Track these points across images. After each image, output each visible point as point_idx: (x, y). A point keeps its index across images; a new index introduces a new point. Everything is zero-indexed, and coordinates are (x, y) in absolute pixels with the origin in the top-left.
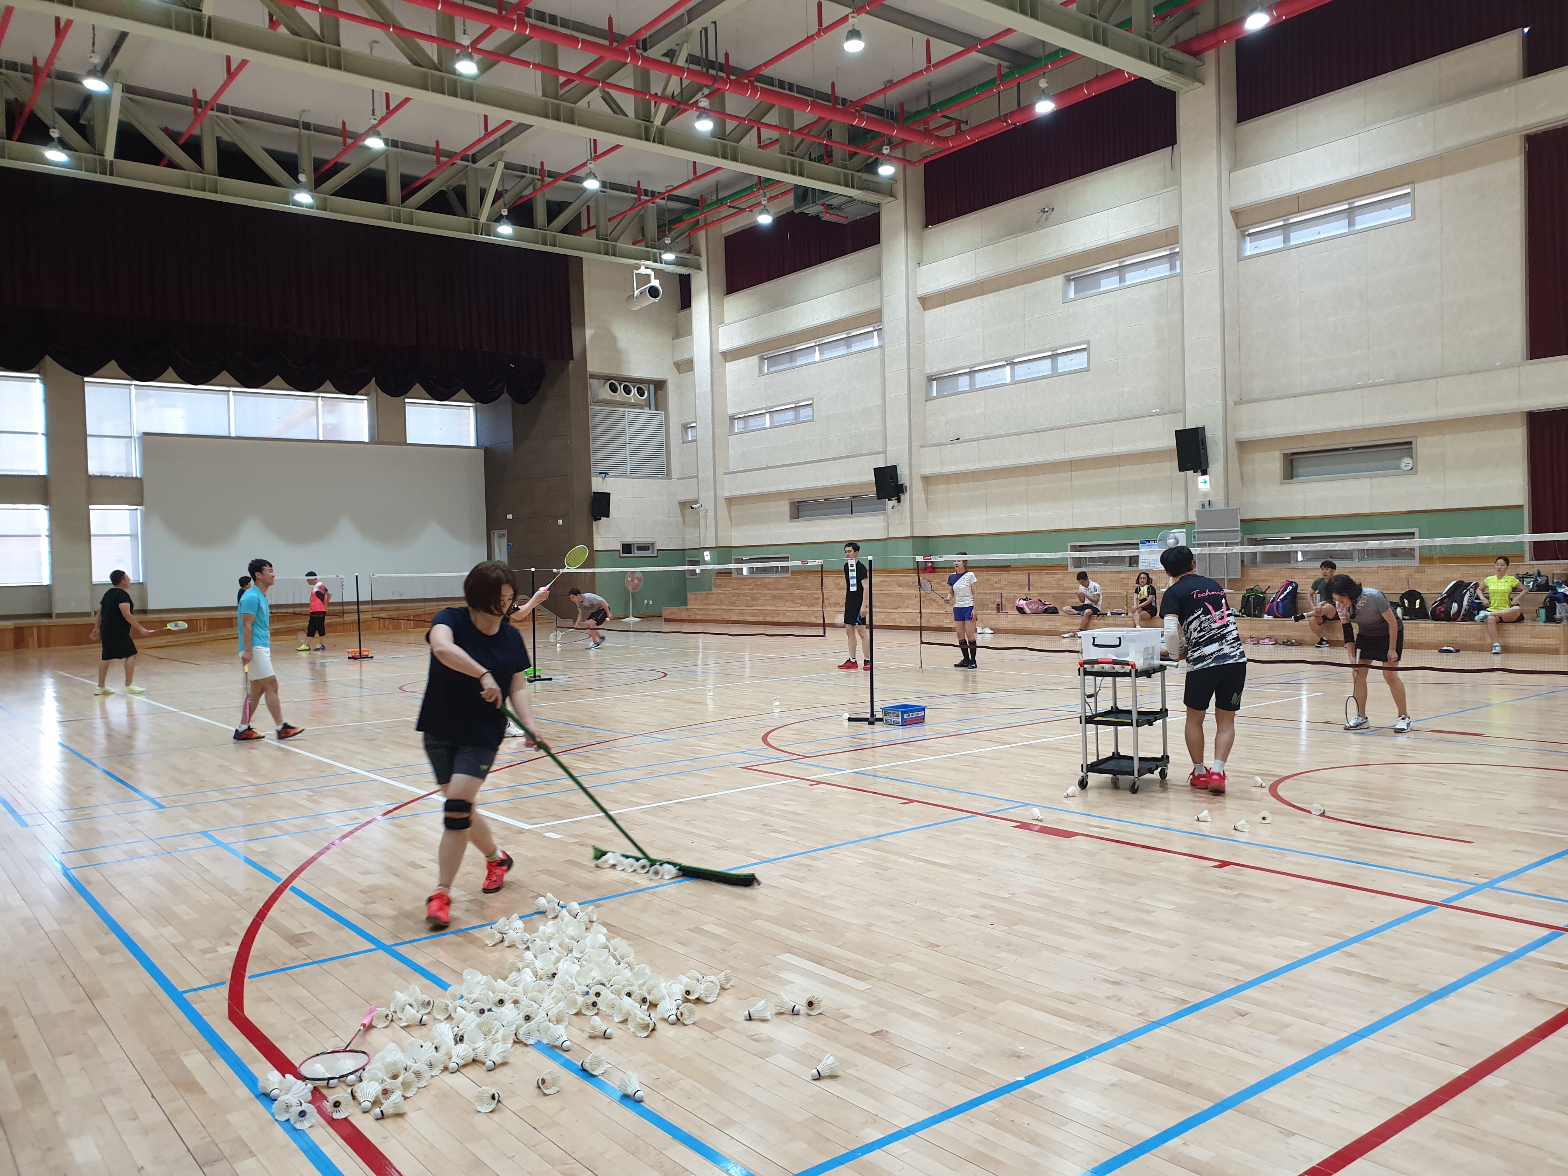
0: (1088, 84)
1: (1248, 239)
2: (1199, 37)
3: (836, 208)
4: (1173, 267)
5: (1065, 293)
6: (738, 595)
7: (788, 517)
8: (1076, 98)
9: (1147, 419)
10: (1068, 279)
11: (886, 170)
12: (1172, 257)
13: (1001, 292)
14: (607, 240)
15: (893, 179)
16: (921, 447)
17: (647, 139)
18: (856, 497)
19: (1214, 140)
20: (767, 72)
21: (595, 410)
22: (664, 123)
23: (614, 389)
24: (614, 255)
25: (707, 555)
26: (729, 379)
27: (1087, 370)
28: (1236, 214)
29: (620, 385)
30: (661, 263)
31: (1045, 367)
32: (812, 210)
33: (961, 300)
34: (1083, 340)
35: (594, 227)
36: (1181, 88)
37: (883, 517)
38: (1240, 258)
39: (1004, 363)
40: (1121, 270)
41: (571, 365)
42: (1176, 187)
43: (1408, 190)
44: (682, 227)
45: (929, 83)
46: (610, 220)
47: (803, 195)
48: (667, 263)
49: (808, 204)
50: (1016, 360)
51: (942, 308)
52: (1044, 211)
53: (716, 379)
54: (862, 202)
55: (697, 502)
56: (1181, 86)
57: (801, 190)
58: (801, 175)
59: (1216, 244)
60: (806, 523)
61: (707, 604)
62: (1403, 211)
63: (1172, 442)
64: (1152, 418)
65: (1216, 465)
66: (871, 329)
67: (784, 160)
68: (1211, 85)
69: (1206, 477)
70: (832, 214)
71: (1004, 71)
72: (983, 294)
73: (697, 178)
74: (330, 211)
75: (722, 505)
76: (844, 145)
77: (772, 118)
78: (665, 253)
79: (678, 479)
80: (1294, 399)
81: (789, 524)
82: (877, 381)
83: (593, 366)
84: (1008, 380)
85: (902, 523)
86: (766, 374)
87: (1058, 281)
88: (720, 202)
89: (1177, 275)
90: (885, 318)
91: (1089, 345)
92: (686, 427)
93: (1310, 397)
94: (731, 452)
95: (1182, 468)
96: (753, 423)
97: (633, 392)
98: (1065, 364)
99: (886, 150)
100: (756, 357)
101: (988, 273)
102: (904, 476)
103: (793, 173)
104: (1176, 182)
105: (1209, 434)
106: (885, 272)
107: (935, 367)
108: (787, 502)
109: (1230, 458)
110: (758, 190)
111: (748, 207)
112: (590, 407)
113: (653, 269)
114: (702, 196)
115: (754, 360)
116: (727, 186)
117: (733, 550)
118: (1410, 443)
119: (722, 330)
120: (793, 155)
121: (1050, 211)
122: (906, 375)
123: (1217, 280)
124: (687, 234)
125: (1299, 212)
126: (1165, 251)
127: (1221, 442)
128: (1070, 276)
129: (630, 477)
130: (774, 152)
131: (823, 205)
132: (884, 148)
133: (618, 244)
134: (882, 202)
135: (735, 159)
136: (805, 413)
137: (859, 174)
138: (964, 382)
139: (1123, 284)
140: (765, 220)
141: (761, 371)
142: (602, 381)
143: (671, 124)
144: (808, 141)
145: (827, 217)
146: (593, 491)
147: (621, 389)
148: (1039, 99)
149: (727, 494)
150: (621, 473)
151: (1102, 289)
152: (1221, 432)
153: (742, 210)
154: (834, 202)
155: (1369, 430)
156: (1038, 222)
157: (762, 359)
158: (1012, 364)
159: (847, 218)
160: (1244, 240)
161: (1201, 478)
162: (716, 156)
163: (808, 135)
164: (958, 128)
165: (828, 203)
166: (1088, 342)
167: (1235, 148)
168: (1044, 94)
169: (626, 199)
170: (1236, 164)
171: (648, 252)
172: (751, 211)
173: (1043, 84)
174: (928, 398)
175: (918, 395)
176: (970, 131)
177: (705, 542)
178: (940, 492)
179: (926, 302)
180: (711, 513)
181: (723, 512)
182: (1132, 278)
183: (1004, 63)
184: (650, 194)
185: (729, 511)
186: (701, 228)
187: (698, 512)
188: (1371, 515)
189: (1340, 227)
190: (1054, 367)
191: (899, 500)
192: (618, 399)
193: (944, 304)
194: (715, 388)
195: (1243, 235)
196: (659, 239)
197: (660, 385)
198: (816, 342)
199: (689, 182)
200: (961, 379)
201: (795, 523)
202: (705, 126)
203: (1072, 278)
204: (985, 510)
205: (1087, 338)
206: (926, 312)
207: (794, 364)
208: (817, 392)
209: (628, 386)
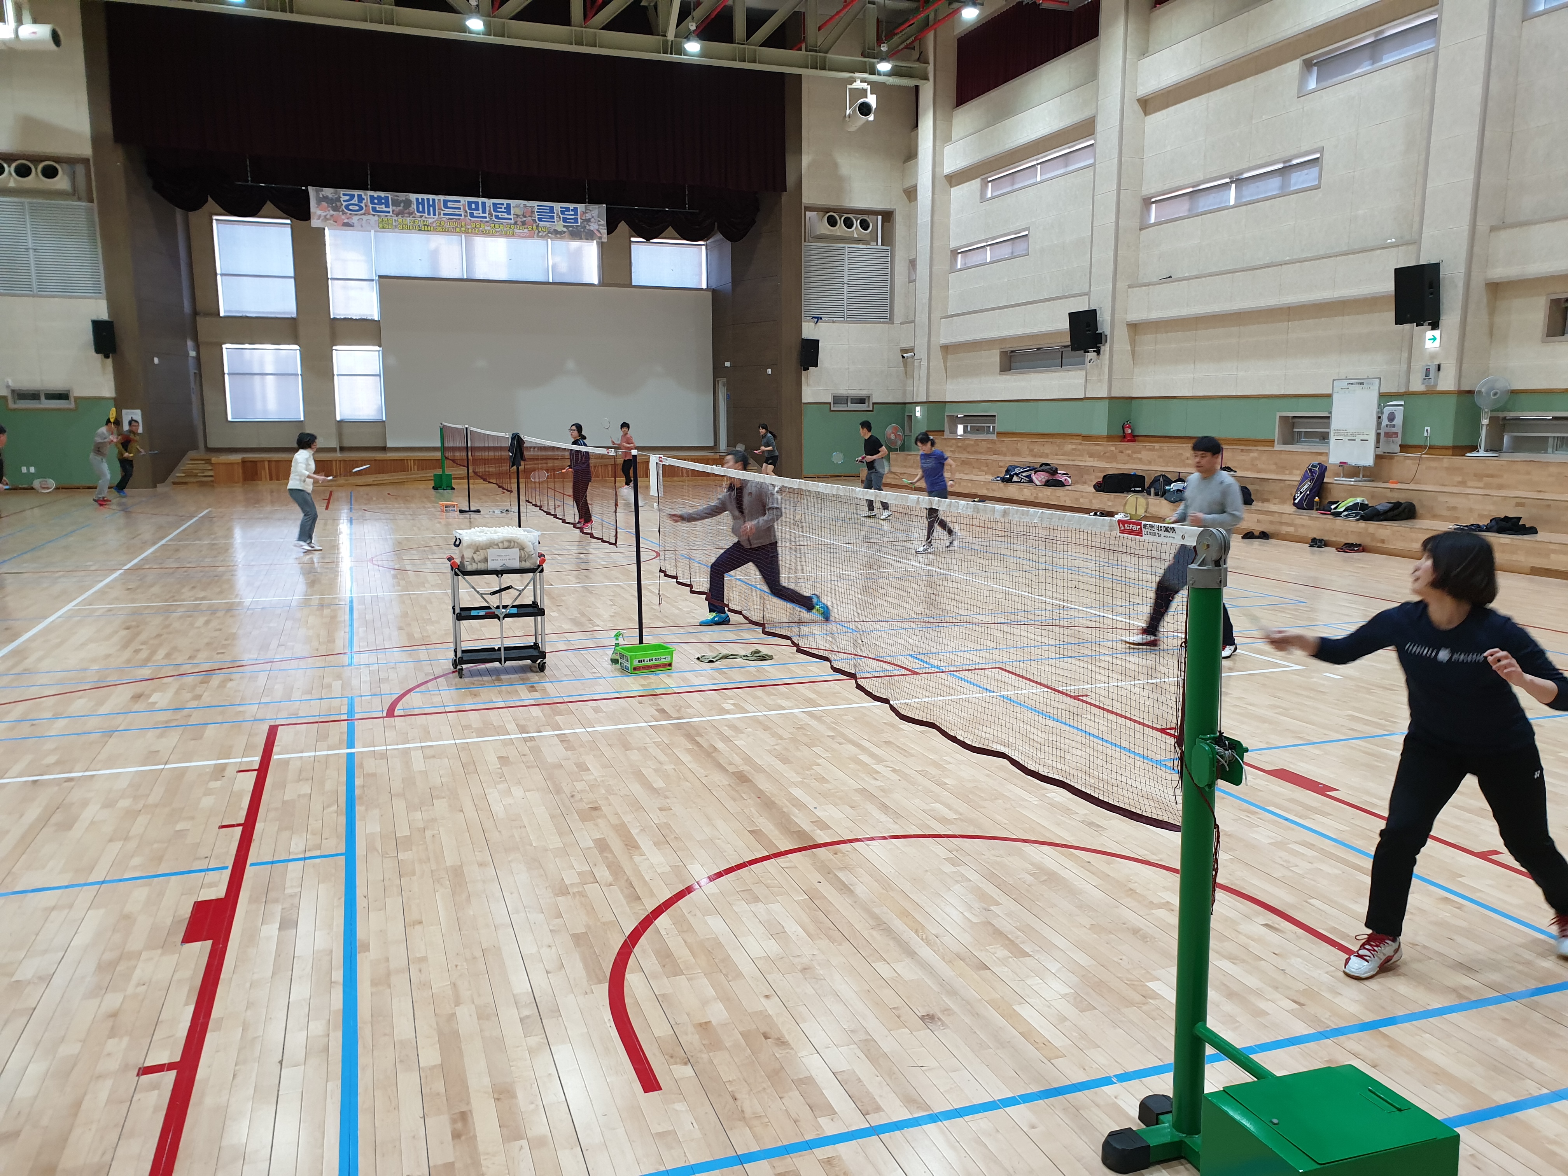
5: (1302, 81)
7: (998, 370)
9: (1378, 252)
10: (1308, 65)
13: (1229, 87)
14: (816, 51)
16: (1130, 287)
18: (1065, 346)
21: (811, 248)
23: (832, 222)
24: (823, 68)
25: (918, 411)
26: (954, 206)
27: (1317, 187)
29: (840, 219)
30: (879, 74)
31: (1274, 185)
33: (1184, 101)
34: (1314, 147)
38: (1526, 17)
39: (1230, 180)
40: (1374, 47)
41: (785, 197)
46: (820, 29)
48: (884, 74)
50: (1242, 177)
51: (1164, 112)
53: (938, 209)
55: (912, 350)
60: (1015, 377)
61: (905, 466)
63: (1389, 285)
64: (1384, 251)
65: (1450, 317)
69: (1437, 333)
72: (1209, 91)
74: (508, 37)
75: (937, 355)
78: (878, 63)
79: (902, 323)
81: (999, 377)
83: (809, 197)
84: (1233, 202)
85: (1100, 381)
86: (989, 200)
87: (1294, 67)
89: (1433, 50)
90: (1099, 128)
91: (1322, 155)
94: (951, 292)
95: (1401, 320)
96: (975, 258)
97: (855, 226)
98: (1298, 179)
100: (978, 180)
101: (1214, 62)
102: (1105, 323)
105: (1444, 272)
106: (1102, 69)
107: (1152, 187)
108: (999, 351)
109: (1474, 305)
112: (804, 243)
113: (869, 83)
115: (975, 185)
117: (947, 405)
119: (948, 150)
122: (1115, 198)
123: (1482, 53)
126: (1431, 13)
127: (1461, 284)
128: (1311, 59)
129: (847, 322)
133: (829, 56)
136: (1021, 246)
138: (1183, 205)
139: (1375, 65)
140: (970, 14)
141: (983, 198)
142: (821, 213)
146: (804, 336)
147: (841, 223)
149: (943, 341)
150: (837, 317)
152: (1462, 270)
157: (984, 183)
158: (1238, 182)
161: (1430, 334)
166: (1321, 150)
171: (865, 62)
174: (1144, 226)
175: (1130, 224)
177: (917, 395)
178: (1148, 343)
179: (1149, 104)
180: (924, 363)
181: (937, 362)
185: (945, 361)
187: (914, 363)
190: (1284, 185)
191: (1098, 352)
192: (839, 234)
193: (1167, 107)
194: (936, 218)
196: (879, 47)
197: (888, 216)
198: (1037, 160)
200: (1178, 201)
201: (1004, 377)
203: (1315, 61)
204: (1192, 366)
205: (1320, 144)
206: (1148, 117)
207: (1017, 186)
208: (1034, 220)
209: (849, 218)
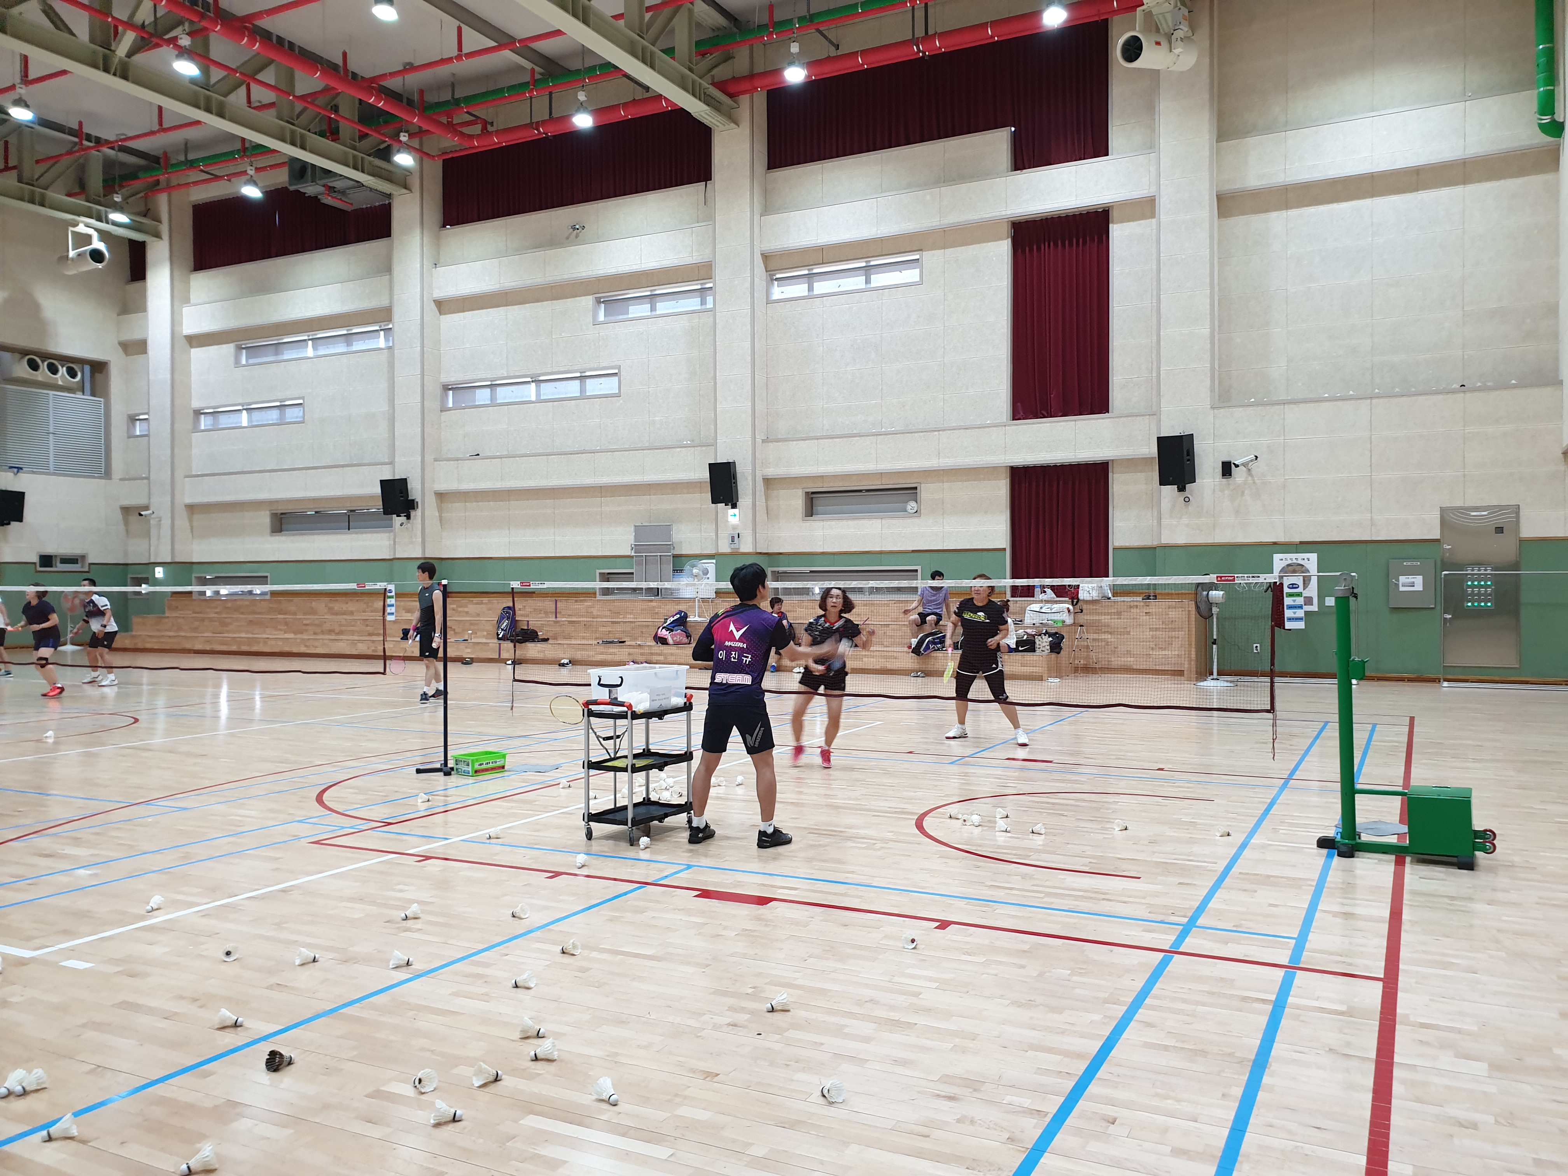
0: (625, 105)
1: (776, 283)
2: (735, 80)
3: (339, 192)
4: (703, 302)
5: (595, 315)
6: (203, 620)
7: (268, 531)
8: (612, 118)
9: (678, 450)
10: (599, 301)
11: (404, 160)
12: (703, 292)
13: (527, 305)
14: (33, 185)
15: (407, 171)
16: (436, 460)
17: (106, 70)
18: (354, 511)
19: (747, 182)
20: (265, 23)
21: (7, 390)
22: (130, 55)
23: (33, 366)
24: (43, 206)
25: (159, 572)
26: (195, 368)
27: (618, 395)
28: (766, 258)
29: (43, 363)
30: (107, 223)
31: (573, 388)
32: (310, 189)
33: (482, 308)
34: (613, 364)
35: (14, 168)
36: (718, 126)
37: (387, 534)
38: (769, 302)
39: (529, 379)
40: (652, 298)
42: (710, 223)
43: (917, 257)
44: (137, 185)
45: (454, 75)
46: (37, 162)
47: (300, 170)
48: (115, 224)
49: (306, 182)
50: (542, 378)
51: (461, 315)
52: (574, 228)
53: (179, 367)
54: (371, 189)
55: (147, 508)
56: (718, 124)
57: (297, 166)
58: (303, 147)
59: (748, 285)
60: (292, 538)
61: (159, 630)
62: (911, 275)
63: (706, 475)
64: (683, 449)
65: (745, 499)
66: (377, 328)
67: (282, 128)
68: (744, 129)
69: (736, 511)
70: (335, 198)
71: (537, 77)
72: (507, 306)
73: (163, 130)
75: (182, 514)
76: (353, 122)
77: (268, 76)
78: (111, 213)
79: (121, 480)
80: (816, 441)
81: (270, 538)
82: (384, 385)
83: (7, 335)
84: (533, 398)
85: (411, 543)
86: (244, 366)
87: (588, 301)
88: (191, 164)
89: (710, 310)
90: (396, 317)
91: (619, 371)
92: (133, 419)
93: (831, 440)
94: (195, 451)
95: (715, 501)
96: (224, 421)
97: (60, 372)
98: (593, 387)
99: (404, 137)
100: (231, 346)
101: (513, 284)
102: (415, 490)
103: (293, 143)
104: (710, 218)
105: (739, 469)
106: (397, 269)
107: (452, 376)
108: (268, 512)
109: (757, 493)
110: (242, 157)
111: (227, 176)
113: (96, 230)
114: (165, 153)
115: (228, 349)
116: (199, 146)
117: (195, 566)
118: (916, 488)
119: (186, 311)
120: (293, 124)
121: (580, 229)
122: (419, 382)
123: (748, 320)
124: (142, 194)
125: (823, 263)
126: (697, 284)
127: (750, 478)
128: (600, 298)
129: (54, 475)
130: (269, 117)
131: (324, 186)
132: (402, 134)
133: (49, 193)
134: (394, 193)
135: (221, 115)
136: (292, 414)
137: (371, 159)
138: (483, 396)
139: (654, 313)
140: (252, 192)
141: (238, 362)
142: (20, 355)
143: (139, 58)
144: (311, 111)
145: (328, 200)
147: (44, 366)
148: (578, 111)
149: (188, 500)
150: (42, 468)
151: (630, 316)
152: (750, 467)
153: (217, 178)
154: (338, 184)
155: (881, 474)
156: (567, 238)
157: (239, 348)
158: (538, 382)
159: (352, 204)
160: (773, 284)
161: (732, 511)
162: (198, 107)
163: (312, 103)
164: (484, 128)
165: (330, 184)
166: (619, 368)
167: (766, 193)
168: (582, 107)
169: (61, 141)
170: (767, 209)
171: (90, 207)
172: (229, 180)
173: (582, 96)
174: (444, 409)
175: (433, 404)
176: (498, 133)
177: (156, 556)
178: (456, 510)
179: (443, 306)
180: (166, 522)
181: (182, 521)
182: (663, 307)
183: (537, 69)
184: (93, 140)
185: (191, 520)
186: (163, 190)
187: (149, 521)
188: (881, 552)
189: (857, 282)
190: (583, 390)
191: (408, 517)
192: (40, 379)
193: (464, 311)
194: (175, 376)
195: (772, 279)
196: (105, 196)
197: (98, 368)
198: (309, 336)
199: (152, 133)
200: (478, 391)
201: (277, 538)
202: (187, 69)
203: (602, 300)
204: (507, 531)
205: (618, 363)
206: (443, 317)
207: (280, 358)
208: (310, 390)
209: (53, 364)
